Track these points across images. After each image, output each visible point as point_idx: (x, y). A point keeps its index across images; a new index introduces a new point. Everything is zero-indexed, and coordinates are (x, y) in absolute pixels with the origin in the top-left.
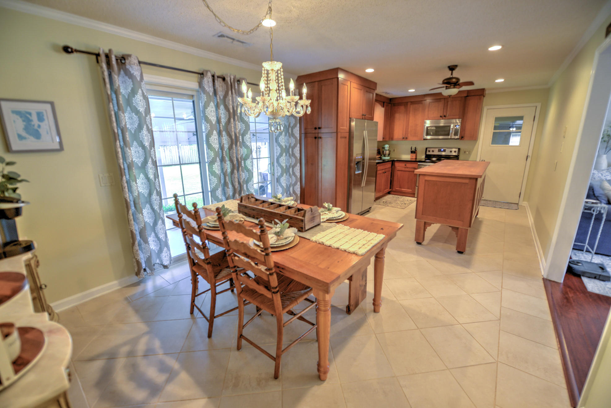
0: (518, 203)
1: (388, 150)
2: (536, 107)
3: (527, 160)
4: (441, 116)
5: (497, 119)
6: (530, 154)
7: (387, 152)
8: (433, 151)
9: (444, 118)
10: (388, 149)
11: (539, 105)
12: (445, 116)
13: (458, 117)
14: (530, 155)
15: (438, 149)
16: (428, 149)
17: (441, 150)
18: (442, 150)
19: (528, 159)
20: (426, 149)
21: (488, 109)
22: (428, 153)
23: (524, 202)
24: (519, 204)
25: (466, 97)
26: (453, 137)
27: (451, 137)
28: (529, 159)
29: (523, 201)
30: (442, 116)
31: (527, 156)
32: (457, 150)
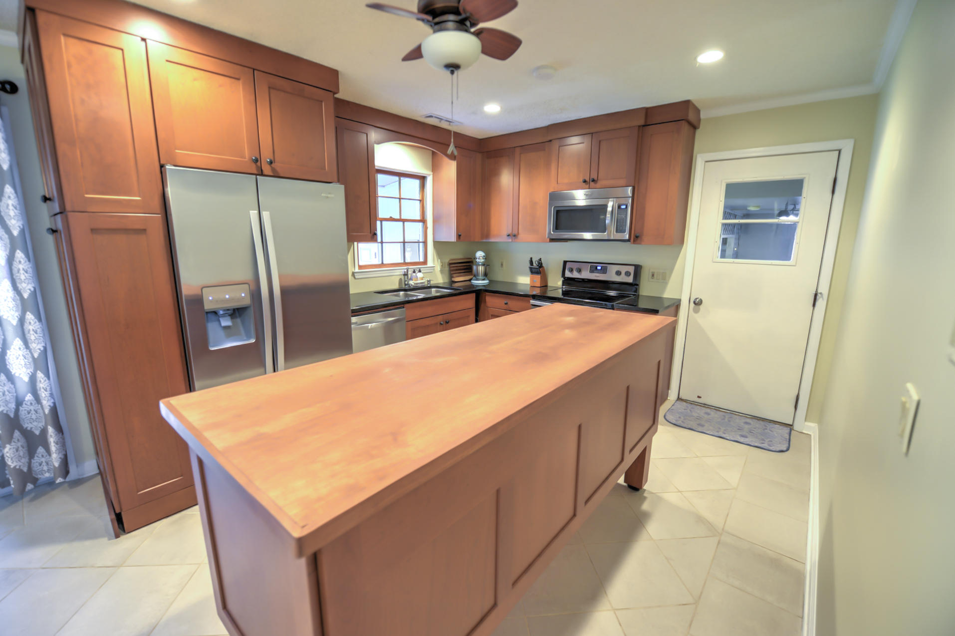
0: (791, 424)
1: (483, 265)
2: (840, 151)
3: (814, 305)
4: (585, 181)
5: (733, 190)
6: (824, 289)
7: (481, 269)
8: (579, 271)
9: (592, 184)
10: (483, 260)
11: (847, 147)
12: (593, 181)
13: (622, 182)
14: (823, 292)
15: (590, 264)
16: (568, 265)
17: (596, 267)
18: (599, 268)
19: (818, 303)
20: (565, 262)
21: (707, 162)
22: (568, 274)
23: (807, 423)
24: (796, 427)
25: (644, 126)
26: (614, 235)
27: (609, 235)
28: (821, 303)
29: (806, 420)
30: (587, 179)
31: (816, 295)
32: (631, 269)
